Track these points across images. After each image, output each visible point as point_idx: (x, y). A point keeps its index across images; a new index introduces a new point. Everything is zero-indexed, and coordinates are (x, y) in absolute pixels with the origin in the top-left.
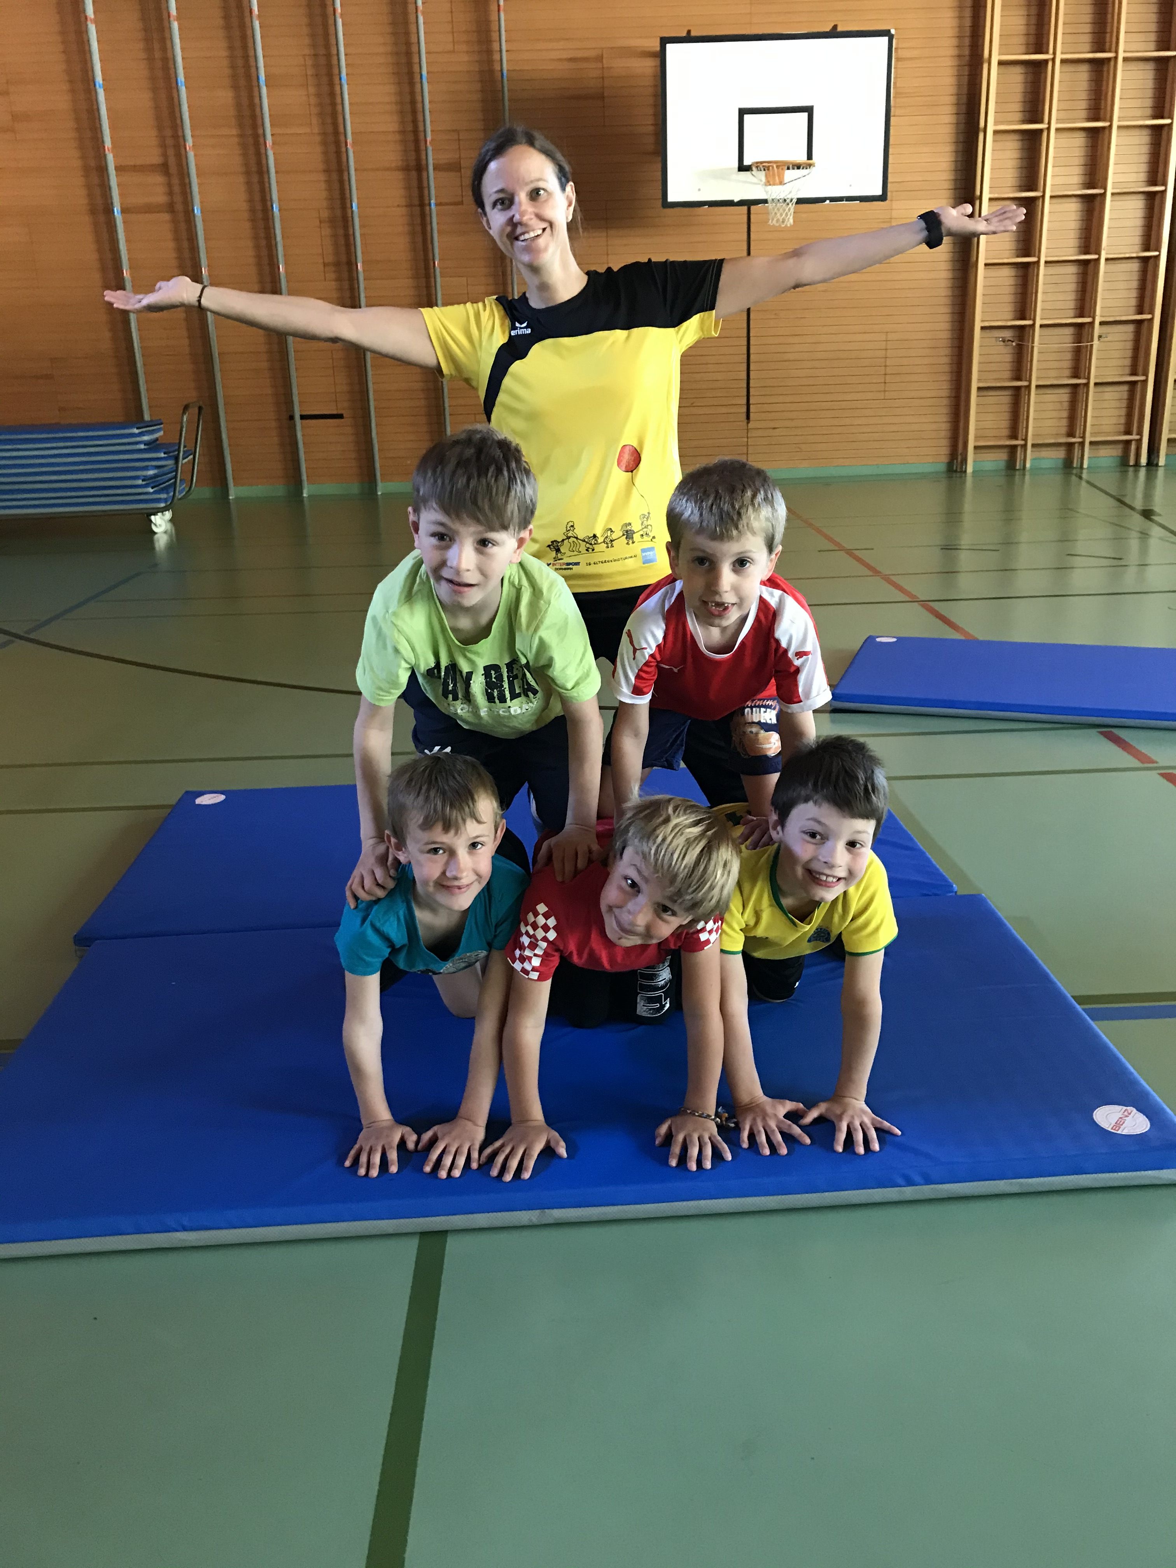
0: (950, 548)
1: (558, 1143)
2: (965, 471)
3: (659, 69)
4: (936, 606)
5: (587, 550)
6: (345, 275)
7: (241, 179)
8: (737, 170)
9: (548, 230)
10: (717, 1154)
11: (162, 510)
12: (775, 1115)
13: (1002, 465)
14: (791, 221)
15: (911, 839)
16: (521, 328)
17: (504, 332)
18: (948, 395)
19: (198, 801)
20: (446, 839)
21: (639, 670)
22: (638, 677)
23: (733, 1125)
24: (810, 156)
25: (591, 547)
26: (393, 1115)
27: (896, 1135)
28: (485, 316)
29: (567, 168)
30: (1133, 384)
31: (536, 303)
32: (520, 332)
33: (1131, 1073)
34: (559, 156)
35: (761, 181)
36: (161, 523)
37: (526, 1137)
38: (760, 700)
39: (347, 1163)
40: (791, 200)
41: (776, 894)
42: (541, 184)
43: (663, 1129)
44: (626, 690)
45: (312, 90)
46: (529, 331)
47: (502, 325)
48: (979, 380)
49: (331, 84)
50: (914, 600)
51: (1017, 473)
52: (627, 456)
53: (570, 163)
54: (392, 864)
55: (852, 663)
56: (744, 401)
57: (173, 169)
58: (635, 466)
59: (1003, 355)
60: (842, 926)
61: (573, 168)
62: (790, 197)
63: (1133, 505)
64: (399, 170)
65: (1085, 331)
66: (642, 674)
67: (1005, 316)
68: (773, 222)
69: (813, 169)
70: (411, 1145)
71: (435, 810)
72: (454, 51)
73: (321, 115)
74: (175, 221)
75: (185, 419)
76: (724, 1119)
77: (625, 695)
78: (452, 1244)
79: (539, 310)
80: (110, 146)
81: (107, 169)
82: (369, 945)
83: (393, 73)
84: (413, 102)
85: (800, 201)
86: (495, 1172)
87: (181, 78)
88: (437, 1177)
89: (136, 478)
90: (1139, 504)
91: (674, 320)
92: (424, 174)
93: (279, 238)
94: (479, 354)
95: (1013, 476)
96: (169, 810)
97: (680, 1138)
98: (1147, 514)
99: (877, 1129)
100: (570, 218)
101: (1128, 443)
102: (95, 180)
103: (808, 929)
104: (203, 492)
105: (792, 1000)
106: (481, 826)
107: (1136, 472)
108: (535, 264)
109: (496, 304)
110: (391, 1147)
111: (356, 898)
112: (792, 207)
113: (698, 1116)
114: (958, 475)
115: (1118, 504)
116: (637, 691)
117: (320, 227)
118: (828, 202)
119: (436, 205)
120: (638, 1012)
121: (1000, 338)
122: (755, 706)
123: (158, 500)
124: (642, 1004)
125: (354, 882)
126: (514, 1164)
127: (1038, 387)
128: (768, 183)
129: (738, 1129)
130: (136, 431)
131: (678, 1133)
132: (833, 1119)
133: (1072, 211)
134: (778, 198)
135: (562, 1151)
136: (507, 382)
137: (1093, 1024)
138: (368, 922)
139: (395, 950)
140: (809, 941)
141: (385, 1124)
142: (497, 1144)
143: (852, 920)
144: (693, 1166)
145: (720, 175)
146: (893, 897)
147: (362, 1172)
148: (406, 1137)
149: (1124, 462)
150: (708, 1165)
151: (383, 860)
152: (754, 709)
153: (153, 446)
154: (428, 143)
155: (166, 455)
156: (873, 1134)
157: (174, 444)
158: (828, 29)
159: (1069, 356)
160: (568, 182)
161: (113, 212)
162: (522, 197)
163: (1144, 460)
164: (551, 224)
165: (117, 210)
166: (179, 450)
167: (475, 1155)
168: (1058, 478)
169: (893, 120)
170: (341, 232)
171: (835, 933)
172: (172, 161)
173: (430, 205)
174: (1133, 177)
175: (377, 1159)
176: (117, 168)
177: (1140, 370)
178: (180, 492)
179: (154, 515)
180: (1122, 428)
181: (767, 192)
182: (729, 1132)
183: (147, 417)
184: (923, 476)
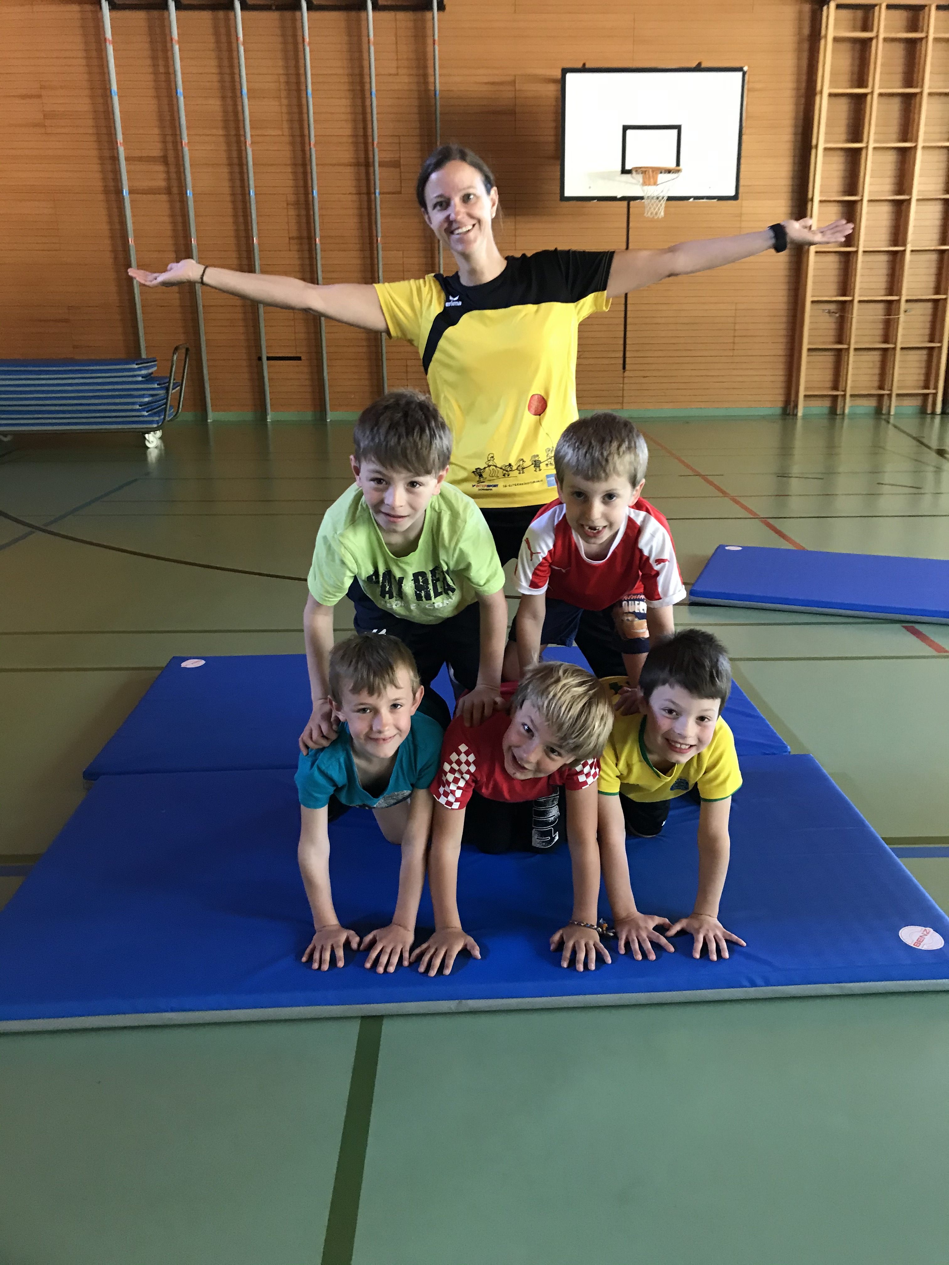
0: (783, 475)
1: (473, 947)
2: (796, 415)
3: (560, 93)
4: (771, 521)
5: (504, 475)
6: (306, 247)
7: (226, 170)
8: (620, 172)
9: (477, 226)
10: (600, 958)
11: (154, 430)
12: (646, 928)
13: (826, 411)
14: (662, 214)
15: (754, 709)
16: (453, 301)
17: (440, 303)
18: (784, 354)
19: (184, 665)
20: (371, 700)
21: (535, 569)
22: (534, 574)
23: (612, 934)
24: (678, 164)
25: (507, 473)
26: (340, 922)
27: (742, 946)
28: (425, 290)
29: (492, 177)
30: (931, 349)
31: (465, 281)
32: (453, 304)
33: (929, 900)
34: (486, 168)
35: (639, 182)
36: (153, 440)
37: (448, 940)
38: (634, 595)
39: (304, 959)
40: (663, 198)
41: (644, 751)
42: (471, 191)
43: (556, 937)
44: (524, 584)
45: (285, 102)
46: (460, 304)
47: (439, 297)
48: (809, 343)
49: (299, 98)
50: (755, 517)
51: (838, 417)
52: (535, 404)
53: (493, 172)
54: (335, 720)
55: (706, 567)
56: (621, 354)
57: (171, 160)
58: (542, 411)
59: (828, 324)
60: (697, 777)
61: (495, 175)
62: (662, 195)
63: (929, 445)
64: (350, 166)
65: (894, 306)
66: (537, 572)
67: (830, 293)
68: (648, 215)
69: (681, 174)
70: (354, 945)
71: (362, 677)
72: (397, 74)
73: (291, 121)
74: (171, 202)
75: (175, 358)
76: (604, 929)
77: (525, 588)
78: (387, 1027)
79: (470, 287)
80: (122, 141)
81: (119, 160)
82: (316, 784)
83: (349, 90)
84: (364, 113)
85: (670, 199)
86: (422, 969)
87: (180, 90)
88: (375, 972)
89: (133, 404)
90: (934, 444)
91: (574, 297)
92: (371, 169)
93: (254, 216)
94: (420, 320)
95: (834, 419)
96: (159, 672)
97: (570, 944)
98: (941, 453)
99: (727, 941)
100: (494, 215)
101: (926, 396)
102: (109, 167)
103: (669, 780)
104: (187, 416)
105: (659, 836)
106: (399, 691)
107: (933, 419)
108: (467, 252)
109: (434, 282)
110: (338, 946)
111: (307, 747)
112: (663, 203)
113: (584, 926)
114: (791, 417)
115: (918, 444)
116: (534, 585)
117: (287, 209)
118: (691, 200)
119: (380, 193)
120: (533, 844)
121: (826, 310)
122: (631, 600)
123: (151, 422)
124: (536, 837)
125: (305, 735)
126: (437, 962)
127: (856, 349)
128: (644, 184)
129: (616, 938)
130: (136, 366)
131: (569, 939)
132: (693, 932)
133: (884, 213)
134: (652, 195)
135: (477, 953)
136: (442, 343)
137: (899, 860)
138: (315, 767)
139: (338, 789)
140: (672, 789)
141: (332, 928)
142: (424, 946)
143: (705, 773)
144: (580, 967)
145: (607, 176)
146: (739, 755)
147: (316, 966)
148: (351, 938)
149: (923, 411)
150: (593, 967)
151: (327, 716)
152: (630, 602)
153: (149, 379)
154: (375, 145)
155: (159, 386)
156: (724, 945)
157: (166, 378)
158: (694, 65)
159: (881, 326)
160: (492, 187)
161: (122, 193)
162: (457, 200)
163: (939, 409)
164: (479, 221)
165: (125, 192)
166: (169, 382)
167: (406, 955)
168: (870, 422)
169: (744, 137)
170: (303, 212)
171: (691, 783)
172: (171, 154)
173: (375, 194)
174: (932, 187)
175: (327, 956)
176: (127, 159)
177: (937, 337)
178: (169, 416)
179: (148, 433)
180: (922, 384)
181: (643, 191)
182: (609, 941)
183: (144, 356)
184: (763, 418)
